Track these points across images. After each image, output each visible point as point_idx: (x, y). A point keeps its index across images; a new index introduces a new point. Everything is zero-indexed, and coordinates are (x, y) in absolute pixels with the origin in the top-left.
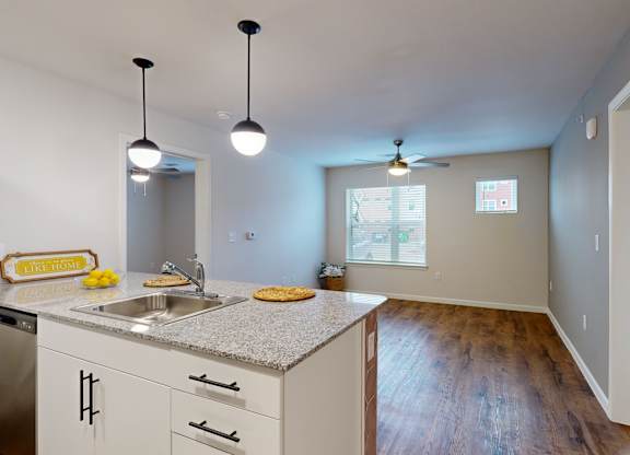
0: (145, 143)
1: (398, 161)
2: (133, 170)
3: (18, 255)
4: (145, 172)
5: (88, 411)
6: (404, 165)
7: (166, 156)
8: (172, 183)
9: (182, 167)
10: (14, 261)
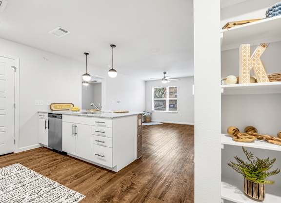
0: (87, 74)
1: (164, 79)
2: (84, 82)
3: (54, 104)
4: (87, 82)
5: (74, 133)
6: (167, 80)
7: (92, 77)
8: (95, 86)
9: (99, 81)
10: (54, 105)
